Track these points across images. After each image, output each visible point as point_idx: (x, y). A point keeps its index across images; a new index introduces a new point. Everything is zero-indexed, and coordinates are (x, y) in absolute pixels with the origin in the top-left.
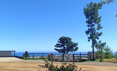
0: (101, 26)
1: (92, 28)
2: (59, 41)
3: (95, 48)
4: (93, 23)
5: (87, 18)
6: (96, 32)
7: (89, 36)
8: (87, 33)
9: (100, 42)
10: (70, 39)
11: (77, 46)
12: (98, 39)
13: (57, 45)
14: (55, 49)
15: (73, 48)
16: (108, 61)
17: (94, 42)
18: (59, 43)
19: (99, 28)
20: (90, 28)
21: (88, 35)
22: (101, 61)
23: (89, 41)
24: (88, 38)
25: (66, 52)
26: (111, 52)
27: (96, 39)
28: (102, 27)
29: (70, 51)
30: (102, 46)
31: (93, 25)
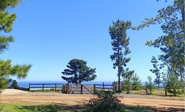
0: (129, 50)
1: (118, 52)
2: (69, 65)
3: (121, 77)
4: (120, 46)
5: (112, 38)
6: (123, 57)
7: (114, 62)
8: (112, 57)
9: (127, 69)
10: (85, 63)
11: (95, 74)
12: (125, 65)
13: (66, 72)
14: (63, 77)
15: (88, 76)
16: (136, 93)
17: (121, 70)
18: (69, 69)
19: (127, 52)
20: (116, 52)
21: (113, 60)
22: (128, 93)
23: (114, 68)
24: (114, 64)
25: (78, 81)
26: (140, 82)
27: (123, 66)
28: (130, 52)
29: (84, 80)
30: (129, 74)
31: (120, 49)
